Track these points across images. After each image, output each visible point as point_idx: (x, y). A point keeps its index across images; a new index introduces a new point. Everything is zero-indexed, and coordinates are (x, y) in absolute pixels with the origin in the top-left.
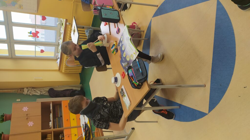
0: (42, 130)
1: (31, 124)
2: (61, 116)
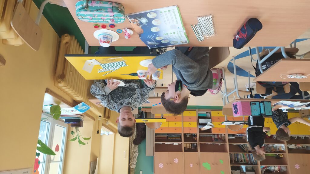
0: (182, 152)
1: (176, 161)
2: (168, 134)
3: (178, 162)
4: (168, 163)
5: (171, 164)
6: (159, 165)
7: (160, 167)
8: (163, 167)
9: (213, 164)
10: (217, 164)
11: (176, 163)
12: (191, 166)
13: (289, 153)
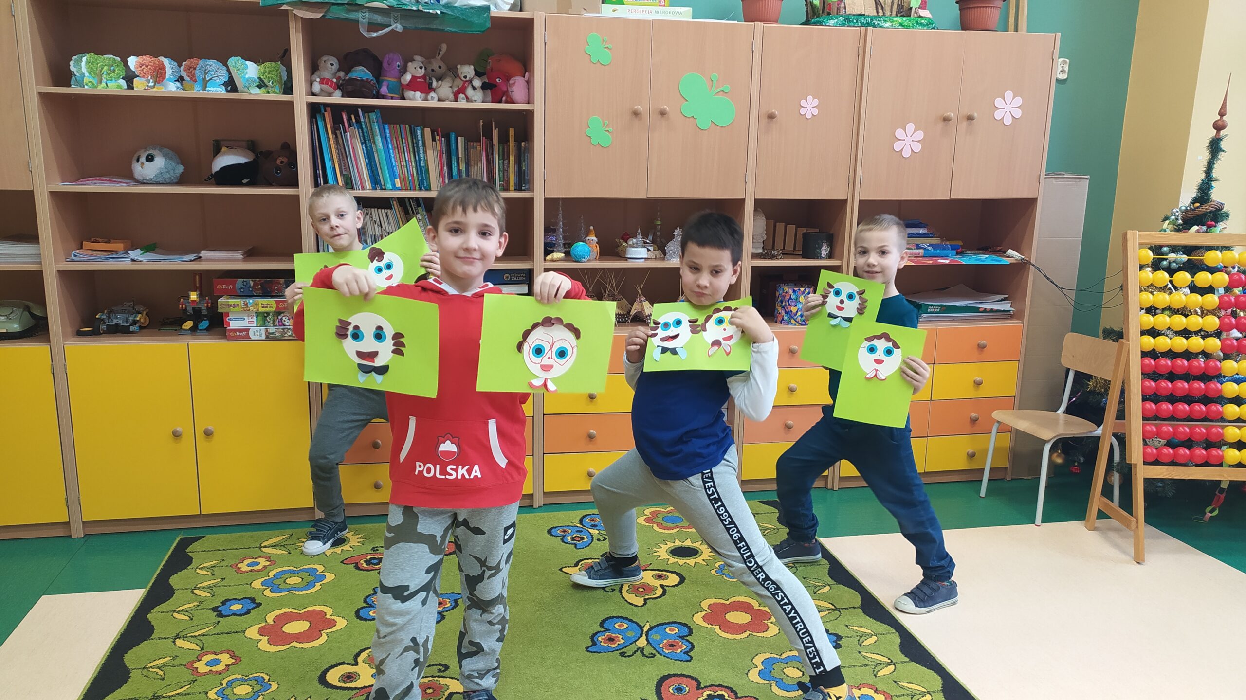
1: (909, 140)
3: (899, 133)
4: (964, 124)
5: (946, 119)
6: (1018, 114)
7: (1019, 101)
8: (999, 102)
9: (663, 113)
10: (636, 114)
11: (910, 127)
12: (810, 106)
13: (29, 196)
